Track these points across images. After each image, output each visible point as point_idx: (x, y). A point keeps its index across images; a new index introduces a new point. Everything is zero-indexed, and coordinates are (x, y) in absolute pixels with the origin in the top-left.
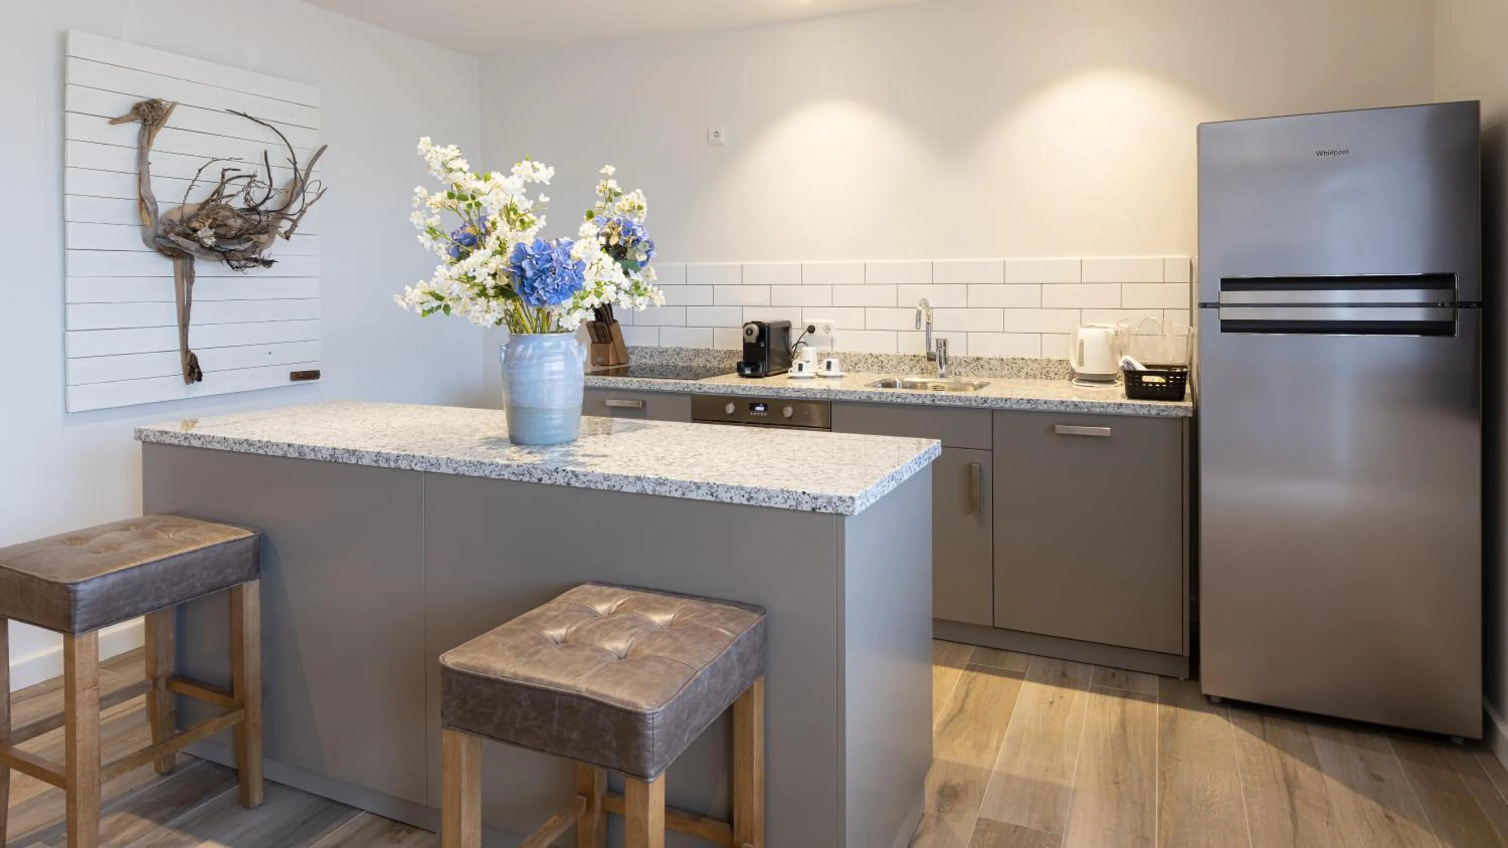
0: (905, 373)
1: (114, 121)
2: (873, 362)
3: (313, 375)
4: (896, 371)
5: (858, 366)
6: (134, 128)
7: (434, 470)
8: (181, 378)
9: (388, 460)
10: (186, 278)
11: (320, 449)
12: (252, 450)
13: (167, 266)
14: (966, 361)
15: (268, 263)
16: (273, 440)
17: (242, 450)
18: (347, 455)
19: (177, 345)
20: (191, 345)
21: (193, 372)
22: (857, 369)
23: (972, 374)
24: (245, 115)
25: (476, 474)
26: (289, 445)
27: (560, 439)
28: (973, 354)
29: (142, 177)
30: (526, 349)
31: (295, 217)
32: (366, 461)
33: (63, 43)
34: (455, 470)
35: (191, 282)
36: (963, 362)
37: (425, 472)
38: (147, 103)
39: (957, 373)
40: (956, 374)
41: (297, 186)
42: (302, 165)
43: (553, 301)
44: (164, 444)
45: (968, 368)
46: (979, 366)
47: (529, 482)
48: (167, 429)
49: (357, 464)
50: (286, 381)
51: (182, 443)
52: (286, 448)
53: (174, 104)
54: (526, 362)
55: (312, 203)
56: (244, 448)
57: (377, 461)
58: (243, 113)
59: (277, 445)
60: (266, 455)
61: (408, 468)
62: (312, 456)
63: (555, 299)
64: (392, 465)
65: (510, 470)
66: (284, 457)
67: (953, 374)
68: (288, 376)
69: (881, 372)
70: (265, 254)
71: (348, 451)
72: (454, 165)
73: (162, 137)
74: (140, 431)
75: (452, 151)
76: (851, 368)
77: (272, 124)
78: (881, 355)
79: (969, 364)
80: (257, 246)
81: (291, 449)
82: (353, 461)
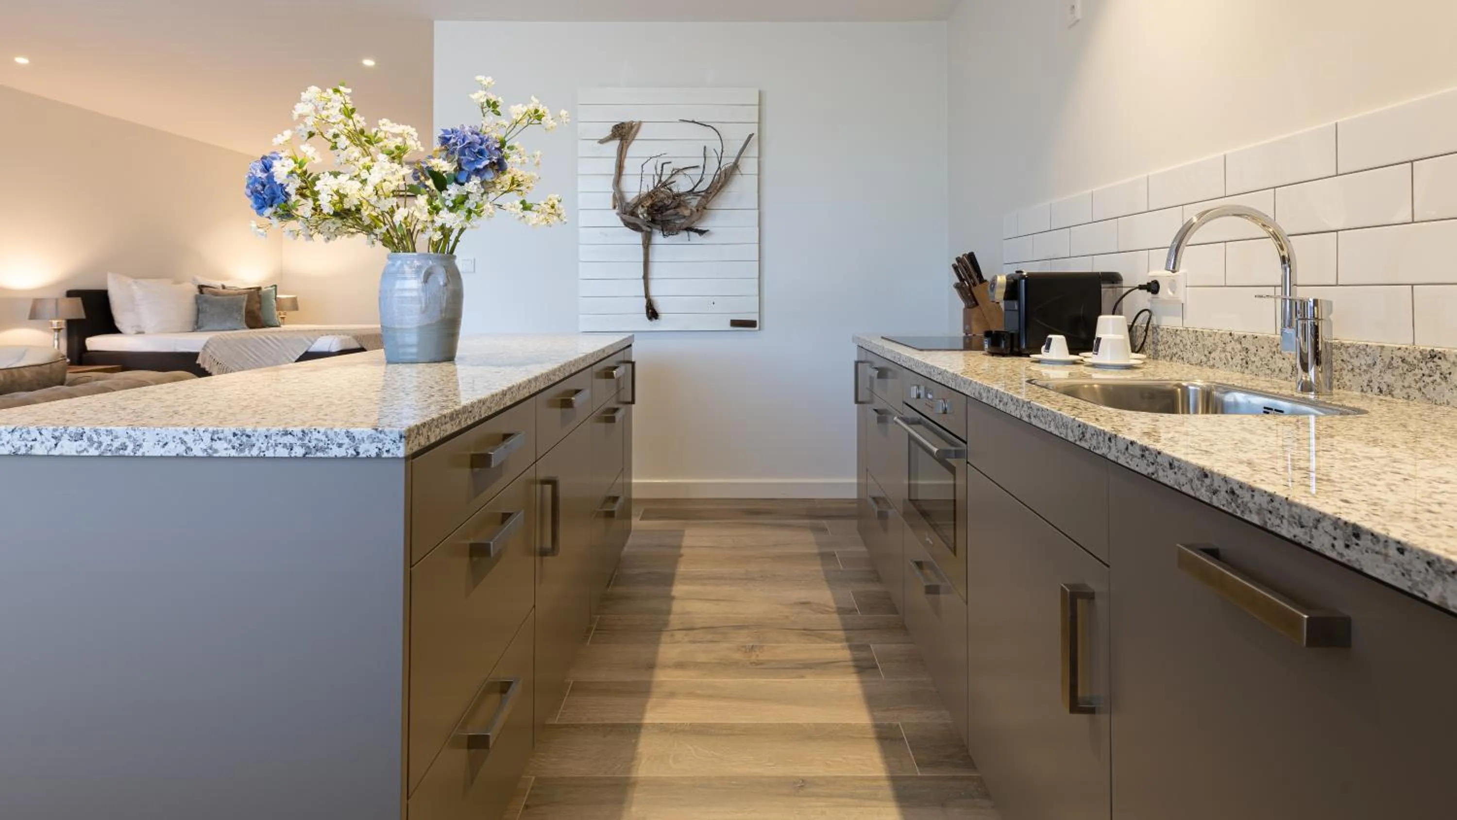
0: (1283, 376)
1: (602, 142)
2: (1233, 349)
3: (751, 324)
4: (1269, 372)
5: (1212, 355)
10: (647, 244)
14: (1403, 361)
15: (701, 232)
19: (642, 293)
20: (653, 292)
21: (652, 313)
22: (1211, 362)
23: (1418, 395)
24: (693, 122)
28: (1426, 344)
36: (1397, 362)
39: (1385, 388)
40: (1381, 391)
45: (1410, 379)
46: (1437, 377)
50: (727, 326)
53: (640, 122)
58: (691, 120)
67: (1376, 390)
68: (729, 323)
69: (1246, 371)
70: (701, 226)
76: (1205, 359)
77: (712, 125)
78: (1245, 337)
79: (1412, 367)
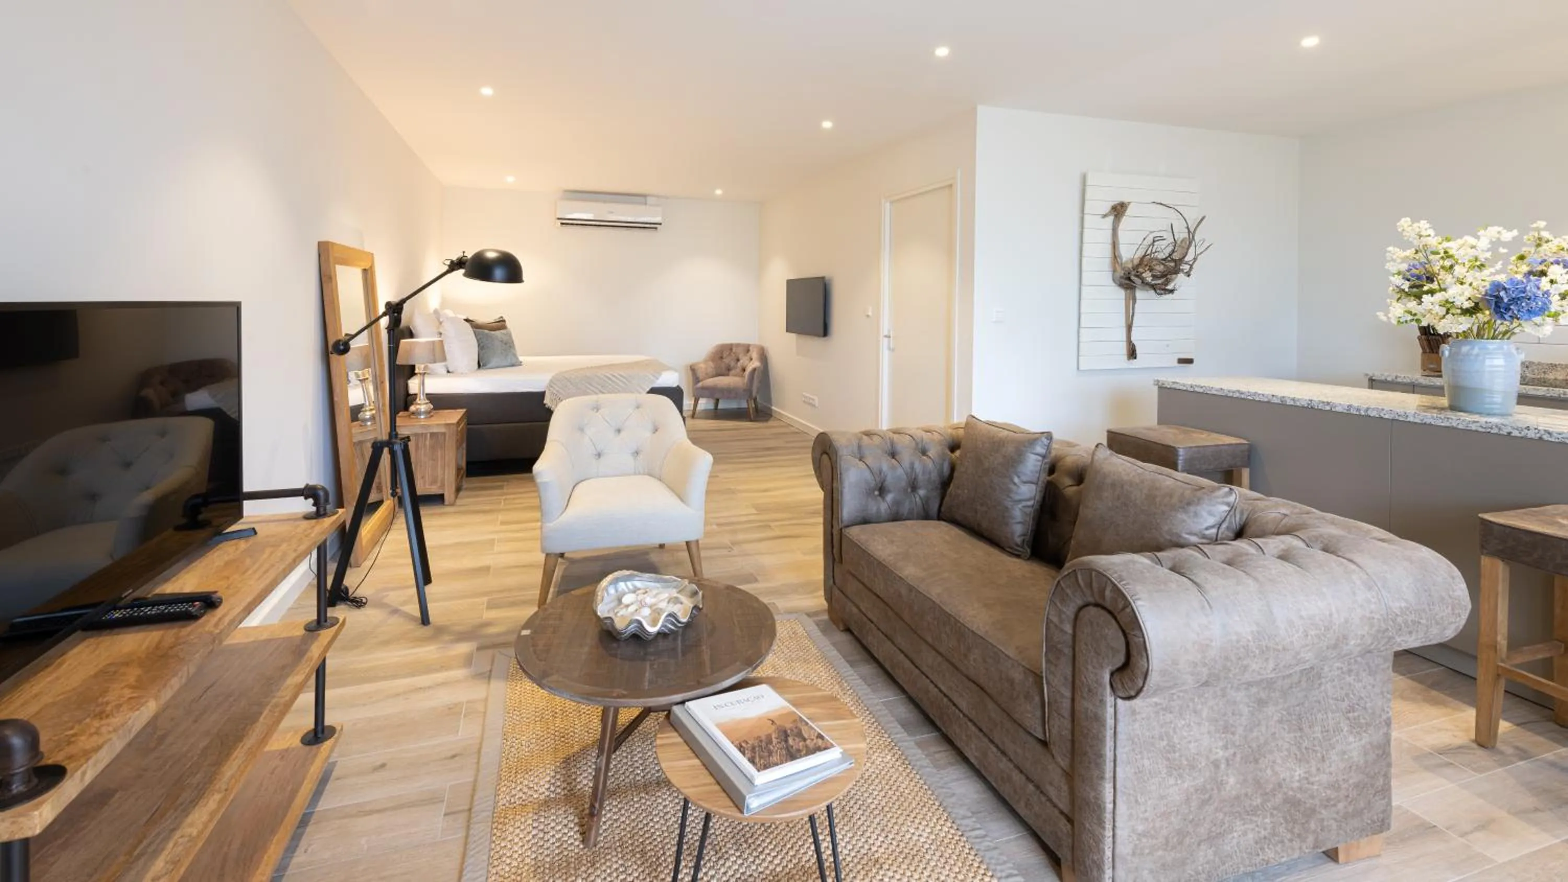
1: (1102, 217)
3: (1190, 361)
6: (1111, 219)
7: (1401, 419)
8: (1126, 357)
9: (1358, 410)
10: (1131, 301)
11: (1299, 400)
12: (1243, 396)
13: (1121, 293)
15: (1172, 291)
16: (1260, 392)
17: (1235, 396)
18: (1321, 404)
19: (1124, 338)
20: (1132, 338)
21: (1132, 353)
24: (1161, 204)
25: (1442, 424)
26: (1273, 396)
27: (1497, 411)
29: (1115, 245)
30: (1473, 349)
31: (1191, 263)
32: (1339, 409)
33: (1084, 179)
34: (1422, 420)
35: (1134, 303)
37: (1393, 420)
38: (1119, 204)
41: (1190, 240)
42: (1192, 230)
43: (1525, 317)
44: (1175, 389)
47: (1496, 434)
48: (1177, 381)
49: (1331, 411)
50: (1176, 363)
51: (1189, 389)
52: (1270, 397)
53: (1129, 203)
54: (1472, 358)
55: (1201, 253)
56: (1237, 395)
57: (1350, 410)
59: (1263, 395)
60: (1254, 400)
61: (1377, 416)
62: (1292, 403)
63: (1526, 317)
64: (1363, 413)
65: (1478, 424)
66: (1268, 402)
68: (1176, 360)
70: (1173, 286)
71: (1323, 402)
72: (1424, 233)
73: (1125, 222)
74: (1158, 381)
75: (1424, 224)
77: (1176, 208)
80: (1167, 282)
81: (1274, 398)
82: (1328, 408)
